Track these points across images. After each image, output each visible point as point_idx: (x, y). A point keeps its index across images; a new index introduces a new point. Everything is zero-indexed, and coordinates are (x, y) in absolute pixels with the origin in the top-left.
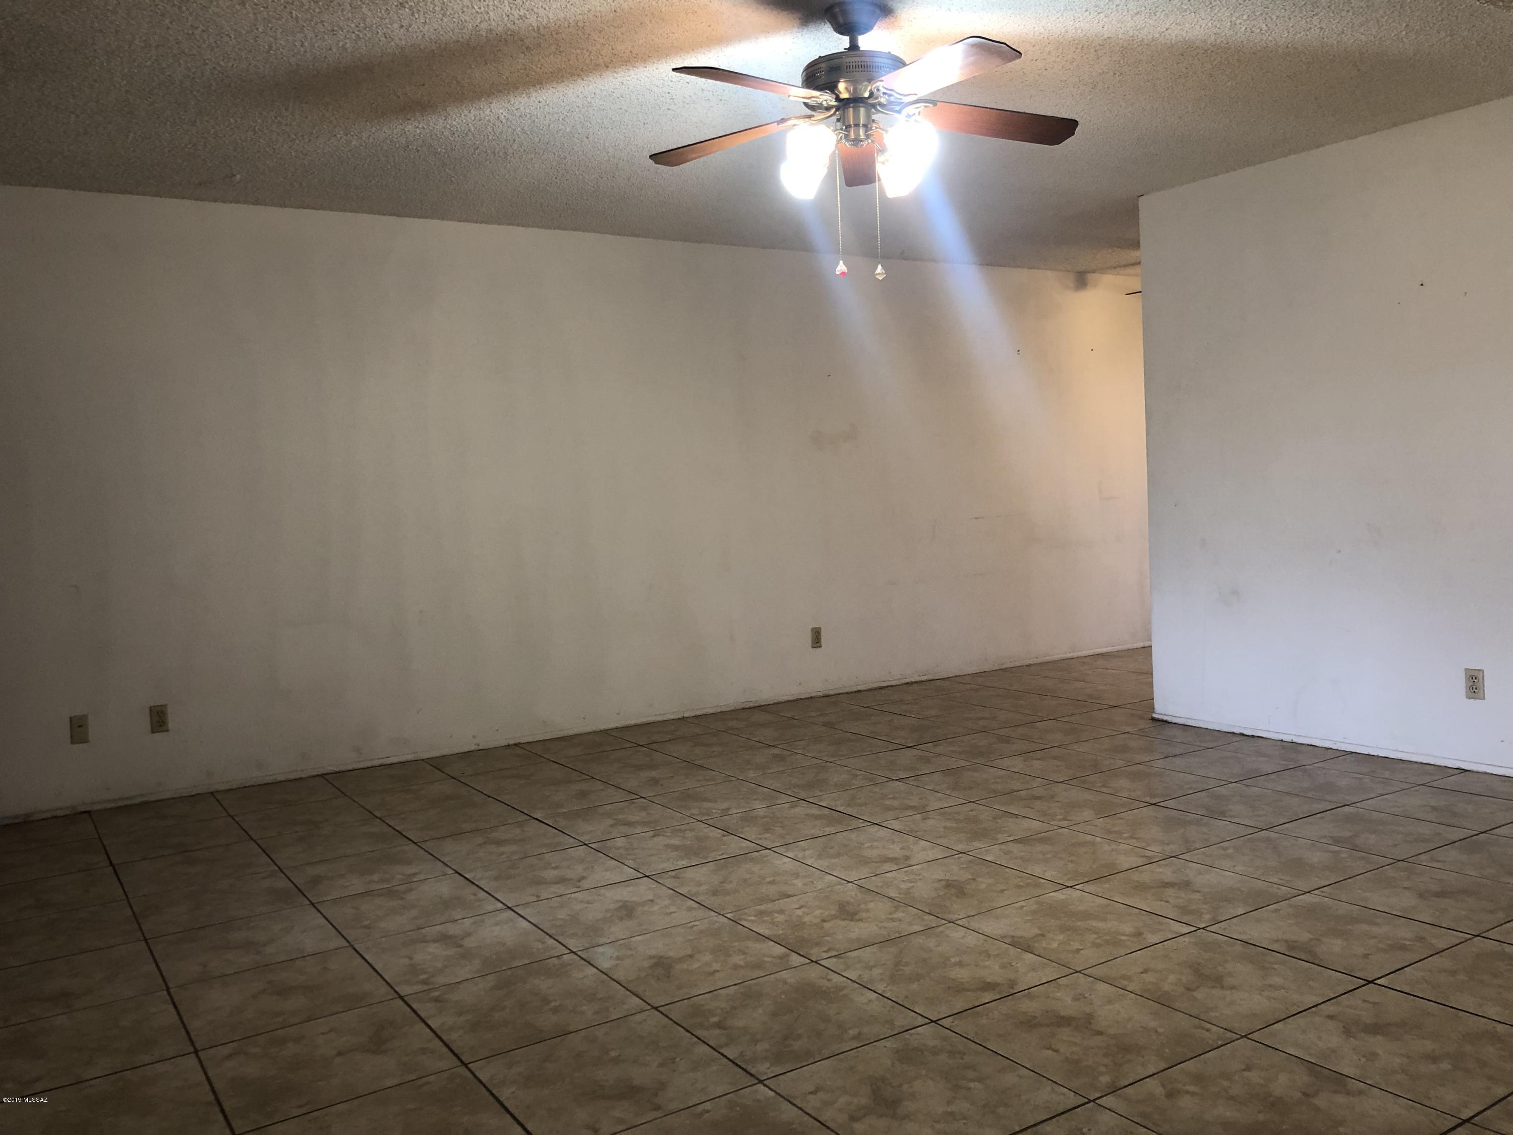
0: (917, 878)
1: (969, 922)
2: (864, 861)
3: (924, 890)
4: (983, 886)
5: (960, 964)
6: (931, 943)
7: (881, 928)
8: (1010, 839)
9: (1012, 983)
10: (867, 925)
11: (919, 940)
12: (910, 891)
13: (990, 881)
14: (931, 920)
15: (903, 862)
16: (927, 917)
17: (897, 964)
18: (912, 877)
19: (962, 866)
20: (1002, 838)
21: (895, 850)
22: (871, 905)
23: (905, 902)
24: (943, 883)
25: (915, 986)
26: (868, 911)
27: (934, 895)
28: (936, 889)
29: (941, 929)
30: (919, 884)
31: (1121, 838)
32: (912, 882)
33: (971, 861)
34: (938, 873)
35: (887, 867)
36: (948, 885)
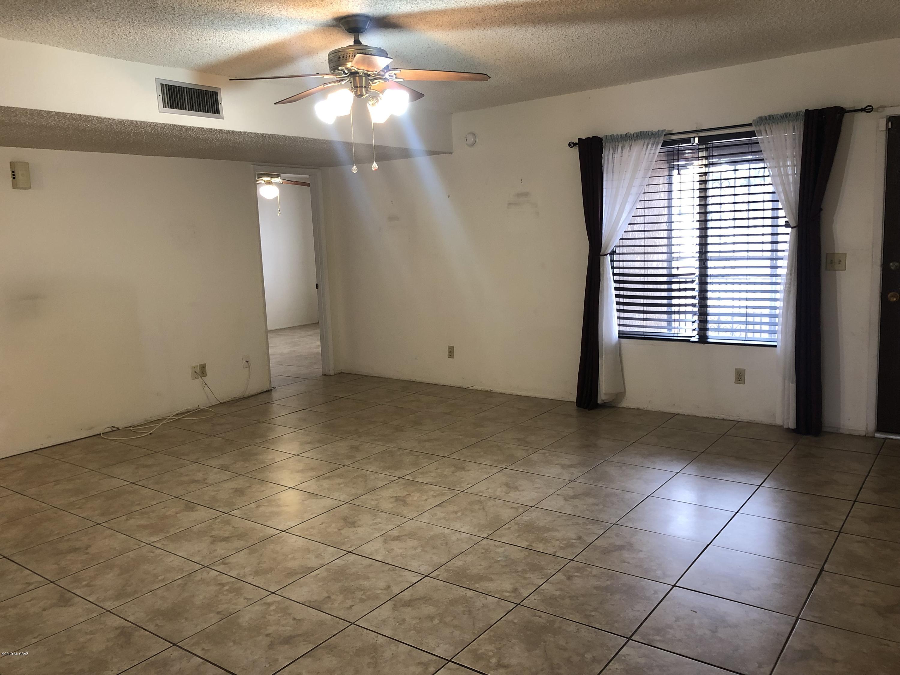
0: (373, 527)
1: (338, 503)
2: (412, 535)
3: (366, 519)
4: (333, 525)
5: (339, 484)
6: (354, 491)
7: (380, 495)
8: (317, 572)
9: (318, 480)
10: (387, 495)
11: (360, 492)
12: (374, 517)
13: (329, 530)
14: (356, 502)
15: (387, 539)
16: (360, 504)
17: (366, 481)
18: (376, 527)
19: (348, 539)
20: (322, 573)
21: (397, 547)
22: (391, 506)
23: (375, 510)
24: (356, 525)
25: (356, 475)
26: (391, 503)
27: (360, 516)
28: (360, 520)
29: (351, 499)
30: (370, 523)
31: (232, 582)
32: (375, 523)
33: (343, 544)
34: (361, 531)
35: (395, 533)
36: (353, 524)
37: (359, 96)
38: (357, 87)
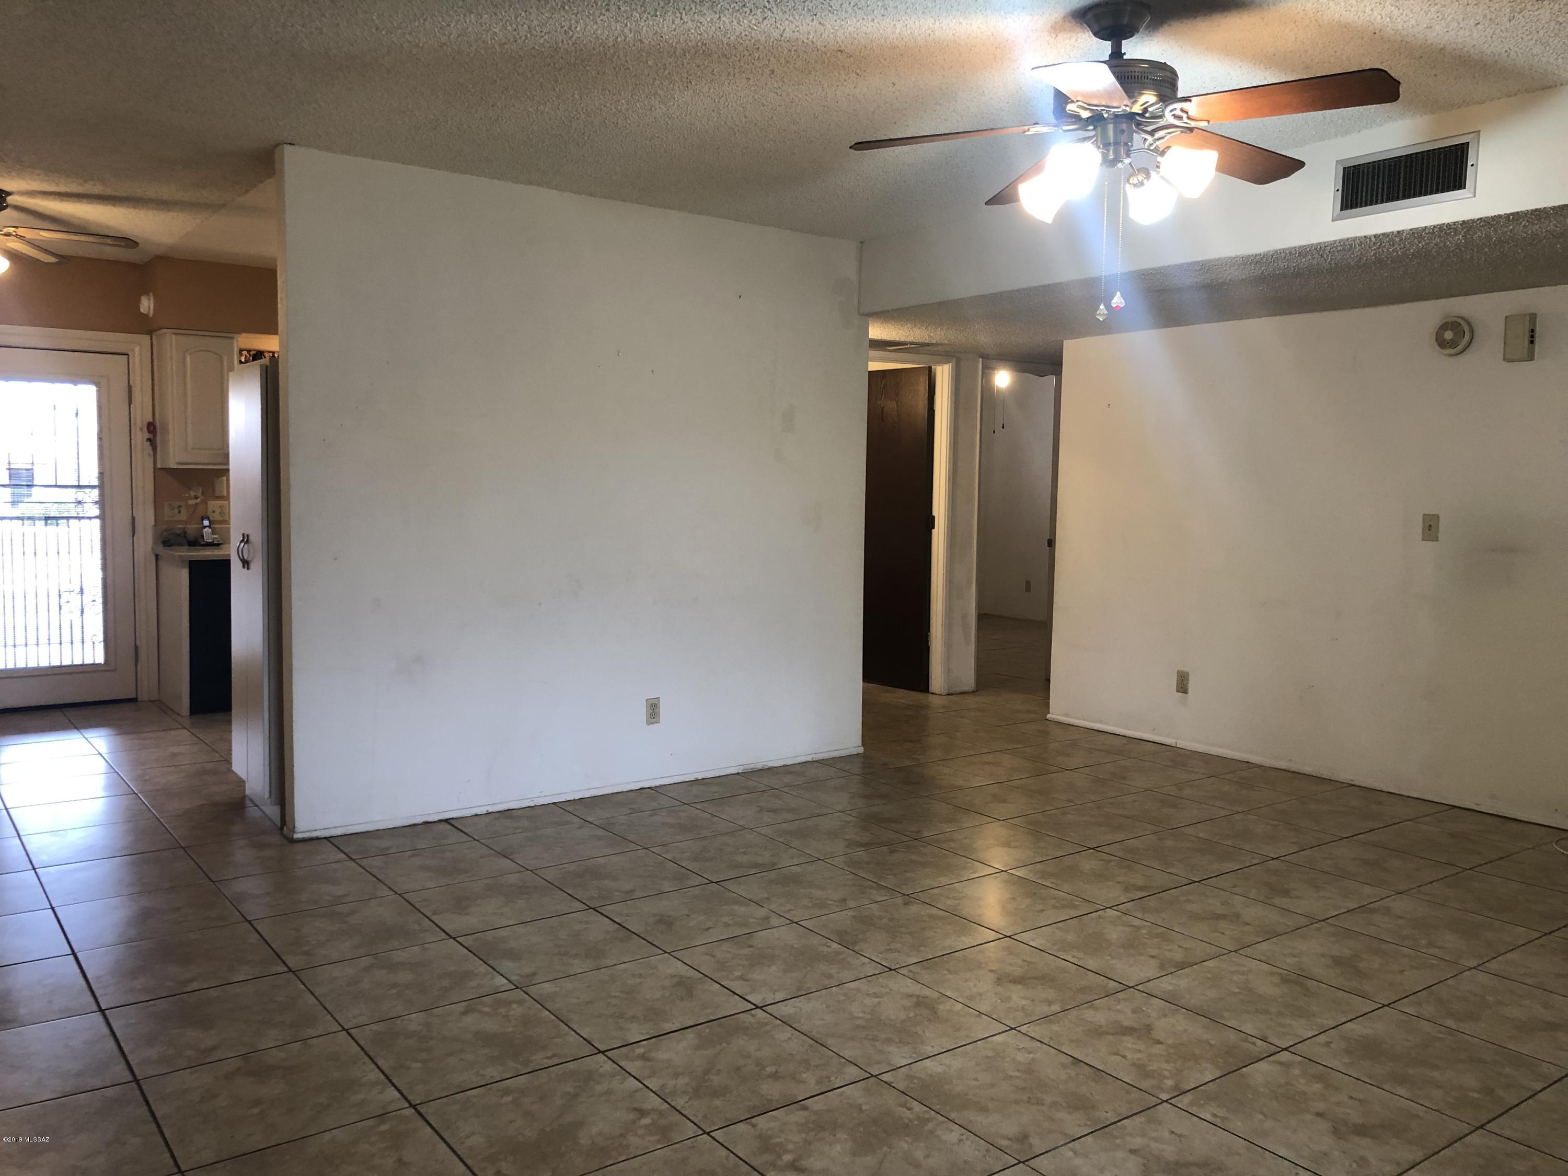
37: (1110, 163)
38: (1110, 144)
